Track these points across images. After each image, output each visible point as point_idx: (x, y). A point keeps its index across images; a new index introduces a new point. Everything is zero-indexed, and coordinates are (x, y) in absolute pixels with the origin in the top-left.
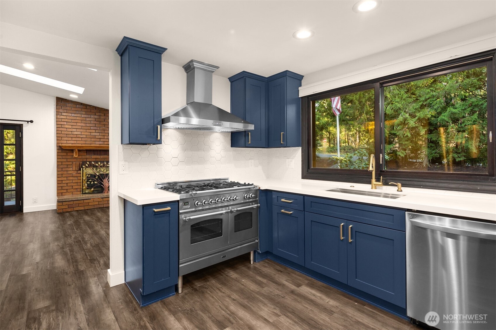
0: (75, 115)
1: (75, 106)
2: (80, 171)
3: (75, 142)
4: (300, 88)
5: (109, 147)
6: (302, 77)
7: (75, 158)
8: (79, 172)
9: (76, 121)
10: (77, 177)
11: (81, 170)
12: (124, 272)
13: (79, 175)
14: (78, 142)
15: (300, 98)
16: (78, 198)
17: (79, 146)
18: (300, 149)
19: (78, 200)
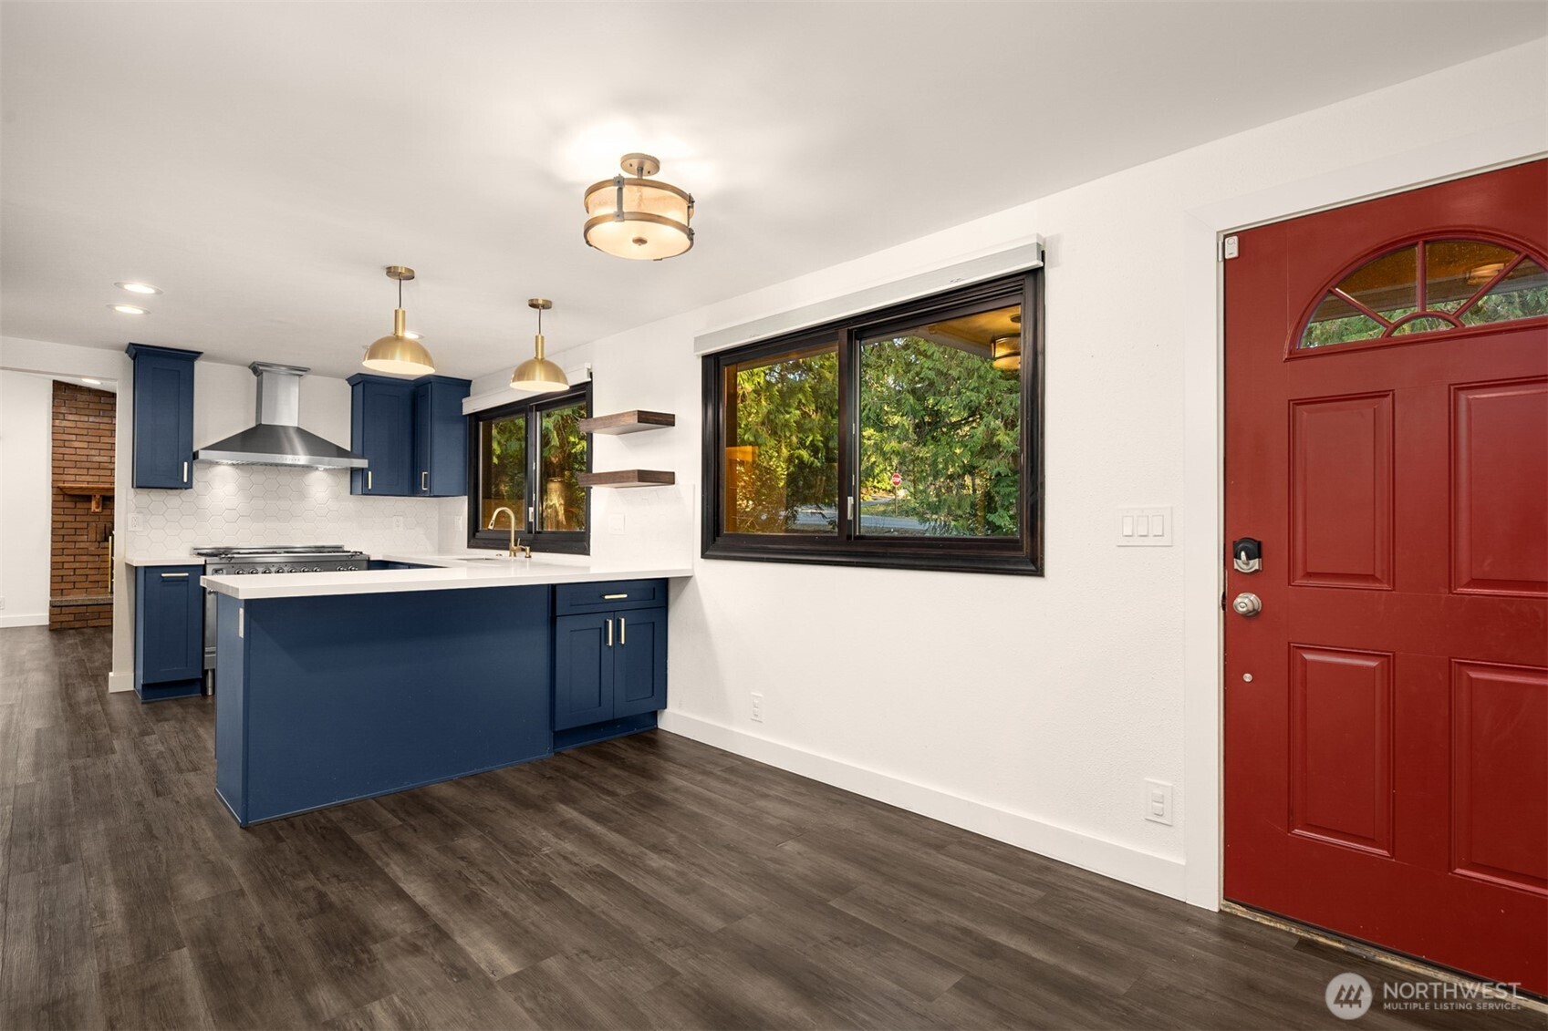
0: (98, 420)
1: (96, 399)
2: (106, 543)
3: (96, 479)
4: (464, 400)
5: (113, 489)
6: (470, 381)
7: (95, 513)
8: (102, 545)
9: (101, 433)
10: (99, 556)
11: (108, 541)
12: (133, 675)
13: (101, 552)
14: (102, 479)
15: (466, 415)
16: (97, 600)
17: (103, 489)
18: (465, 498)
19: (97, 605)
